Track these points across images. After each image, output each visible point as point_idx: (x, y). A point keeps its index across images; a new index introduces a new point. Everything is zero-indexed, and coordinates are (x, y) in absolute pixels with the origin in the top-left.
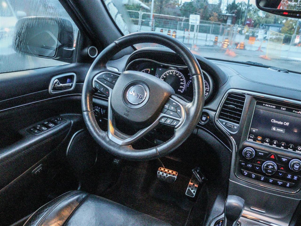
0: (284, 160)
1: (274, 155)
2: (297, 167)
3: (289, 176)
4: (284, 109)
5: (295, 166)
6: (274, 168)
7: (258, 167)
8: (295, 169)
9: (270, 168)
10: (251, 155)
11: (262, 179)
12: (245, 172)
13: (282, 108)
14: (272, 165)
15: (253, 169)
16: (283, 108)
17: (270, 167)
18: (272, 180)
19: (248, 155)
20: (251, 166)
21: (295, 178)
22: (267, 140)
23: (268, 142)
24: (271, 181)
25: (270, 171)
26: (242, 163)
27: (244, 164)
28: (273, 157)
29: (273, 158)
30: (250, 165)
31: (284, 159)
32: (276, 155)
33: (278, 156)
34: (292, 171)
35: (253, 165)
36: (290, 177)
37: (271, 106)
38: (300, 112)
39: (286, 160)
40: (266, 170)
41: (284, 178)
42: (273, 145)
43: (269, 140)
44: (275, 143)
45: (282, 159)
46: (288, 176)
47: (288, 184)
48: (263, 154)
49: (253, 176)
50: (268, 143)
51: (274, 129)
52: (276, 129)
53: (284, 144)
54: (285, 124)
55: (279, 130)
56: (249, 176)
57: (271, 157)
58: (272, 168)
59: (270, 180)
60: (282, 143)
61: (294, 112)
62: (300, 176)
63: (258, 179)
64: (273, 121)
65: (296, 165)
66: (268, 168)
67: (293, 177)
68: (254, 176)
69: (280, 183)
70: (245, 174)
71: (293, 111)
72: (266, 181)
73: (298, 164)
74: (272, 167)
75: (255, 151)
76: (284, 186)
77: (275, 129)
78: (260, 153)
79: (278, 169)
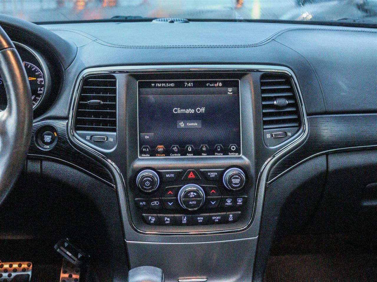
0: (213, 175)
1: (193, 172)
2: (238, 181)
3: (229, 202)
4: (190, 85)
5: (234, 181)
6: (198, 196)
7: (170, 201)
8: (234, 185)
9: (192, 196)
10: (153, 183)
11: (185, 220)
12: (150, 218)
13: (186, 83)
14: (194, 191)
15: (163, 209)
16: (188, 82)
17: (192, 194)
18: (202, 218)
19: (148, 183)
20: (157, 203)
21: (240, 202)
22: (174, 149)
23: (177, 150)
24: (200, 219)
25: (195, 202)
26: (141, 203)
27: (144, 203)
28: (191, 176)
29: (193, 176)
30: (155, 202)
31: (212, 173)
32: (197, 170)
33: (201, 172)
34: (231, 190)
35: (160, 201)
36: (231, 203)
37: (166, 85)
38: (218, 83)
39: (216, 174)
40: (186, 203)
41: (220, 208)
42: (188, 154)
43: (177, 147)
44: (190, 149)
45: (209, 174)
46: (227, 203)
47: (231, 216)
48: (173, 175)
49: (167, 220)
50: (177, 153)
51: (182, 126)
52: (185, 125)
53: (206, 147)
54: (199, 110)
55: (190, 124)
56: (160, 223)
57: (190, 176)
58: (195, 197)
59: (198, 218)
60: (203, 147)
61: (209, 85)
62: (246, 196)
63: (176, 223)
64: (176, 111)
65: (234, 178)
66: (189, 197)
67: (234, 201)
68: (169, 219)
69: (217, 219)
70: (152, 222)
71: (207, 85)
72: (192, 223)
73: (237, 175)
74: (195, 194)
75: (159, 173)
76: (224, 221)
77: (183, 124)
78: (167, 176)
79: (207, 194)
